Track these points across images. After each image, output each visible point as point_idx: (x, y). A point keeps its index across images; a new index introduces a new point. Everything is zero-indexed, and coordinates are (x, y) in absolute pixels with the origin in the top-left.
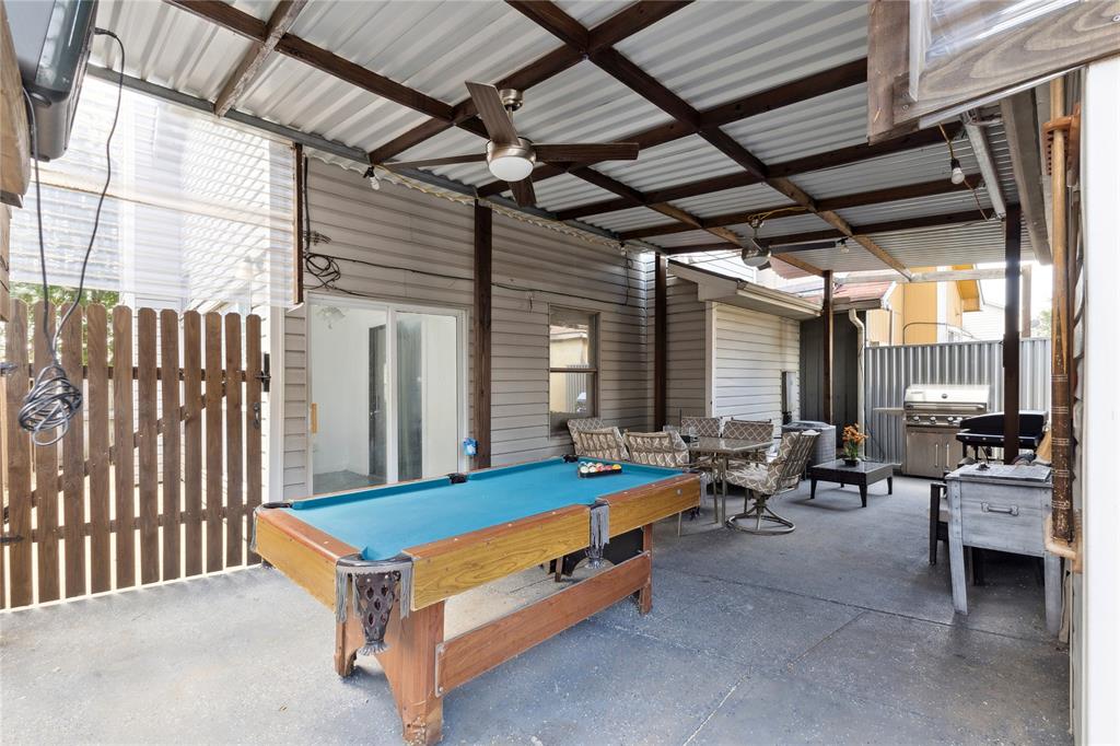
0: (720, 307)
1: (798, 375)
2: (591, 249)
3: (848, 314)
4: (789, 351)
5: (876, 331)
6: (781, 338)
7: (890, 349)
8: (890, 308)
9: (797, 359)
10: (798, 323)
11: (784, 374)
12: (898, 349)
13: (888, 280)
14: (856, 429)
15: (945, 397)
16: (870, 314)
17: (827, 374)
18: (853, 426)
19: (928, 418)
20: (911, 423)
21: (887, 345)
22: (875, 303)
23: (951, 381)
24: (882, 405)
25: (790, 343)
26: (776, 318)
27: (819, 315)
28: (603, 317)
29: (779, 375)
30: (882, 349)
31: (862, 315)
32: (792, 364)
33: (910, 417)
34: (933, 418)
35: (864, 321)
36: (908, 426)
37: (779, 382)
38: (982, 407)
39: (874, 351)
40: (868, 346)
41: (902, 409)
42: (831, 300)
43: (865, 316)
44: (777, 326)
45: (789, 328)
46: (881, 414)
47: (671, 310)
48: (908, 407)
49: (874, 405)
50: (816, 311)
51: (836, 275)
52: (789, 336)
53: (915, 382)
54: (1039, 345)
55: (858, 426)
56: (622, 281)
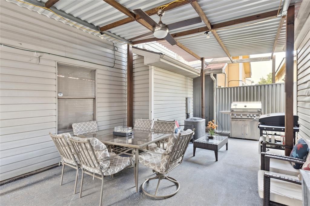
0: (156, 69)
1: (192, 99)
2: (90, 38)
3: (210, 75)
4: (189, 90)
5: (220, 82)
6: (185, 85)
7: (225, 88)
8: (225, 73)
9: (192, 93)
10: (193, 79)
11: (187, 99)
12: (228, 88)
13: (224, 62)
14: (213, 122)
15: (245, 107)
16: (218, 75)
17: (202, 98)
18: (212, 121)
19: (239, 115)
20: (233, 117)
21: (224, 87)
22: (220, 71)
23: (247, 101)
24: (222, 110)
25: (189, 87)
26: (184, 77)
27: (199, 76)
28: (98, 72)
29: (185, 99)
30: (222, 89)
31: (215, 76)
32: (190, 95)
33: (232, 115)
34: (241, 115)
35: (216, 78)
36: (232, 118)
37: (185, 102)
38: (260, 110)
39: (219, 89)
40: (217, 87)
41: (229, 111)
42: (204, 70)
43: (216, 76)
44: (184, 80)
45: (189, 81)
46: (222, 114)
47: (135, 70)
48: (232, 111)
49: (219, 110)
50: (198, 74)
51: (206, 60)
52: (189, 84)
53: (234, 101)
54: (278, 86)
55: (214, 121)
56: (112, 56)
